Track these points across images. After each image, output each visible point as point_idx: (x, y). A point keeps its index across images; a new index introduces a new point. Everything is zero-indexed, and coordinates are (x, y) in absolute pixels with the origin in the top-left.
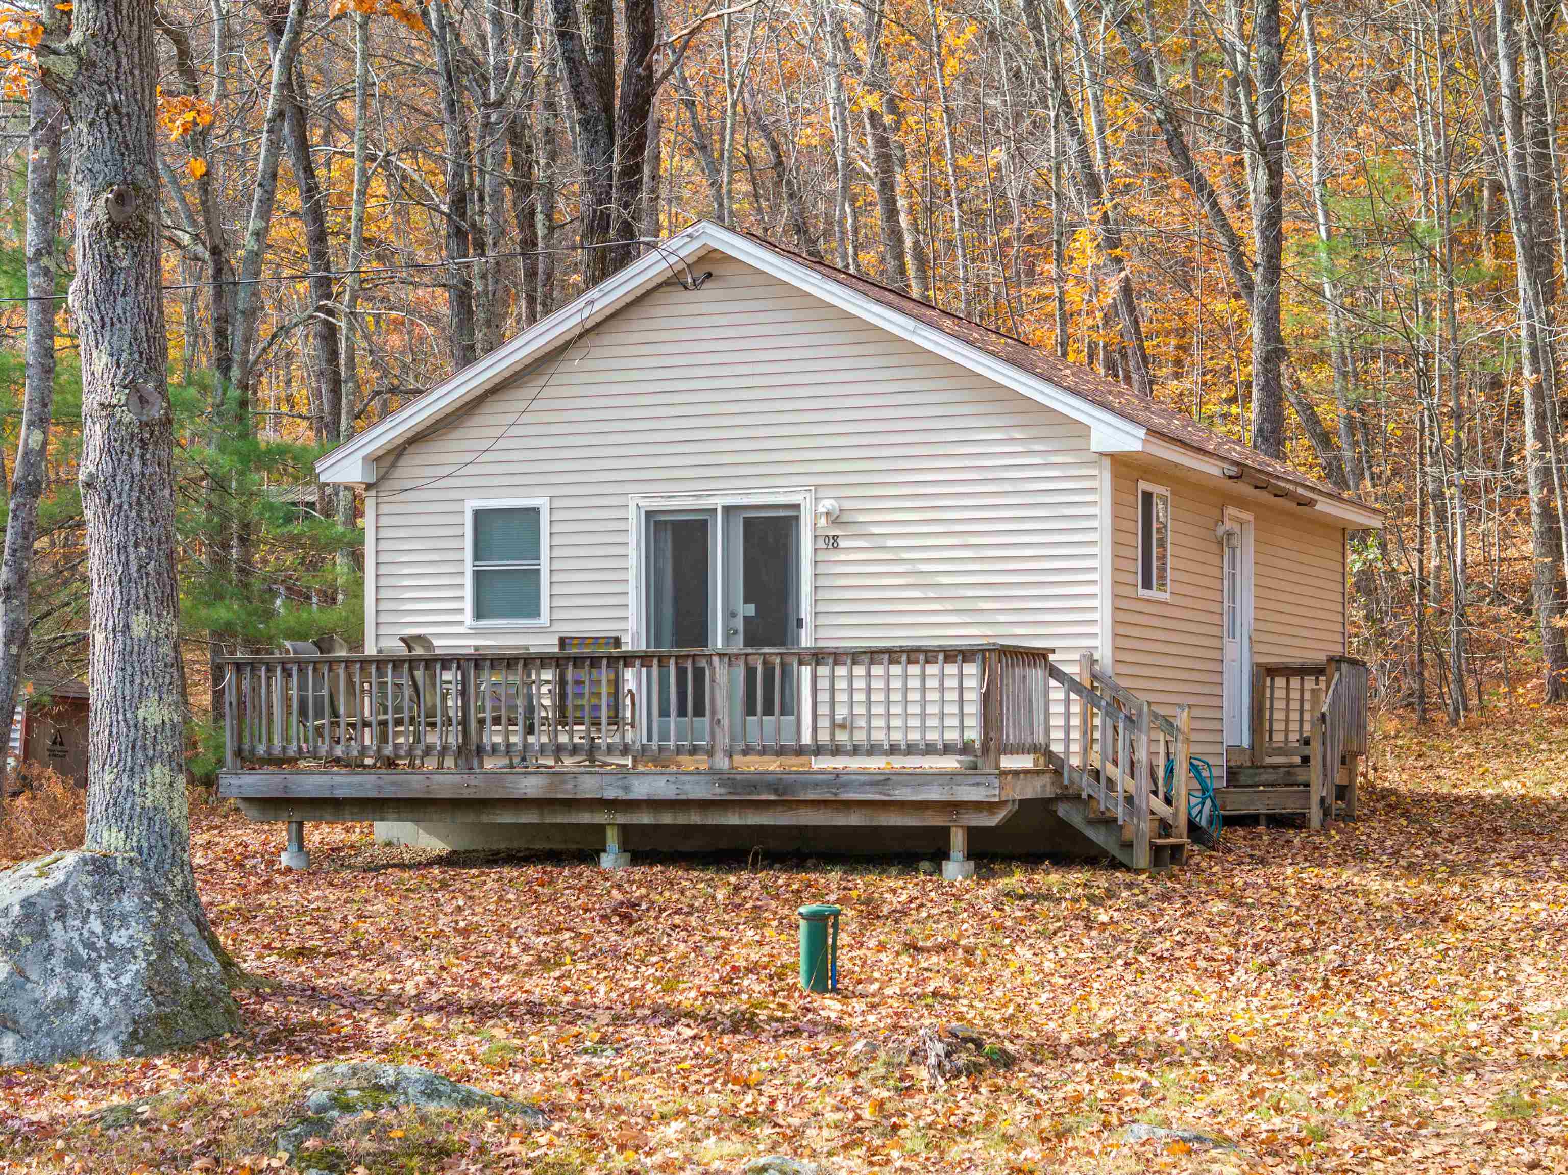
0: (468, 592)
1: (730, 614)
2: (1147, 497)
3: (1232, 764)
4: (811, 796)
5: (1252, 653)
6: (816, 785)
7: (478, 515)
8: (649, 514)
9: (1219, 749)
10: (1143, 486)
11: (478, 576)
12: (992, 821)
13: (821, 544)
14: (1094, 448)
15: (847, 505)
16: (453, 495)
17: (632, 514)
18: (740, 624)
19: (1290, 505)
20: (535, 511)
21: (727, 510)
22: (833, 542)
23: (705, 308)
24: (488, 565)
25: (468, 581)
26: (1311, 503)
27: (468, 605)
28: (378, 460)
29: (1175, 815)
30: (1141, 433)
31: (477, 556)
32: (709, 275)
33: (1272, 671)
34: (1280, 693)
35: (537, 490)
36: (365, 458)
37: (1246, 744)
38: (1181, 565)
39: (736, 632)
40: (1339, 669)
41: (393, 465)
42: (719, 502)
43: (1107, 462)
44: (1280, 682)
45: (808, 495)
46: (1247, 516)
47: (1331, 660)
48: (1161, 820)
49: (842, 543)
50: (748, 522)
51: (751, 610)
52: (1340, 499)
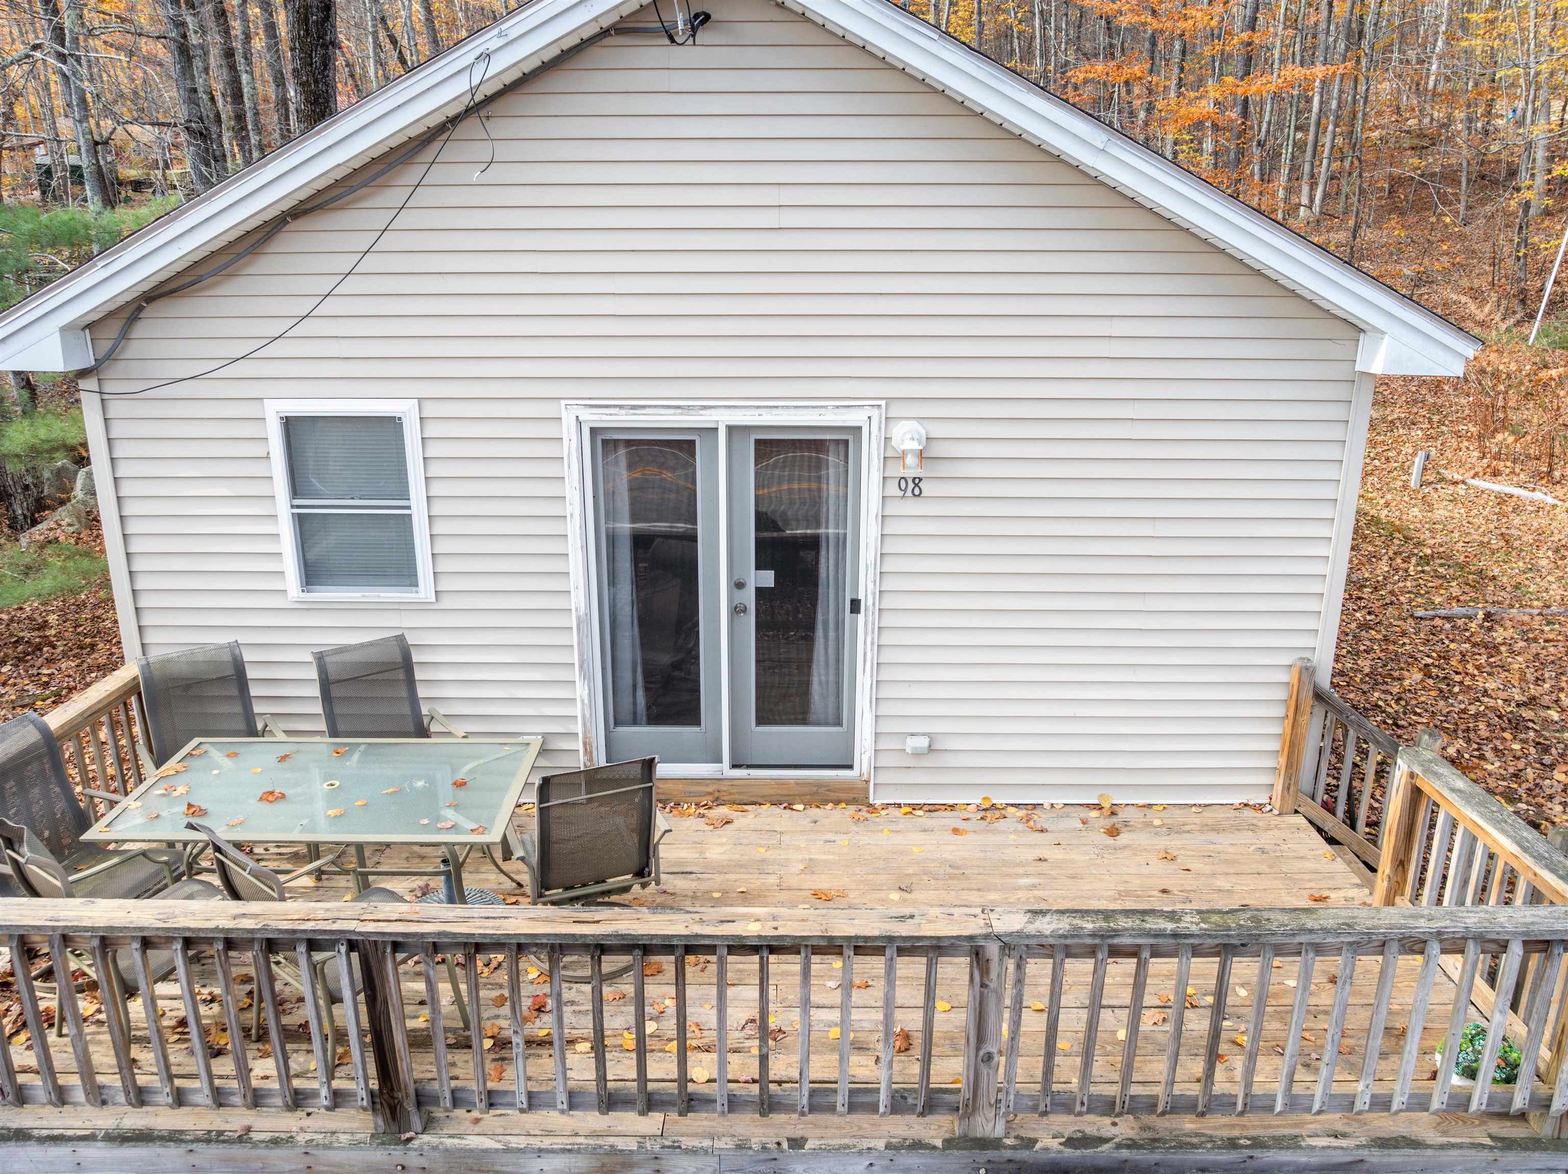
0: (284, 545)
1: (733, 585)
7: (291, 425)
8: (594, 431)
11: (301, 521)
13: (893, 489)
15: (938, 430)
16: (239, 390)
17: (567, 431)
18: (749, 598)
20: (393, 424)
21: (731, 429)
22: (913, 488)
24: (316, 506)
25: (285, 530)
27: (289, 565)
28: (90, 330)
31: (297, 491)
35: (394, 388)
36: (66, 328)
41: (124, 335)
42: (723, 419)
45: (875, 413)
49: (930, 490)
50: (763, 449)
51: (768, 578)
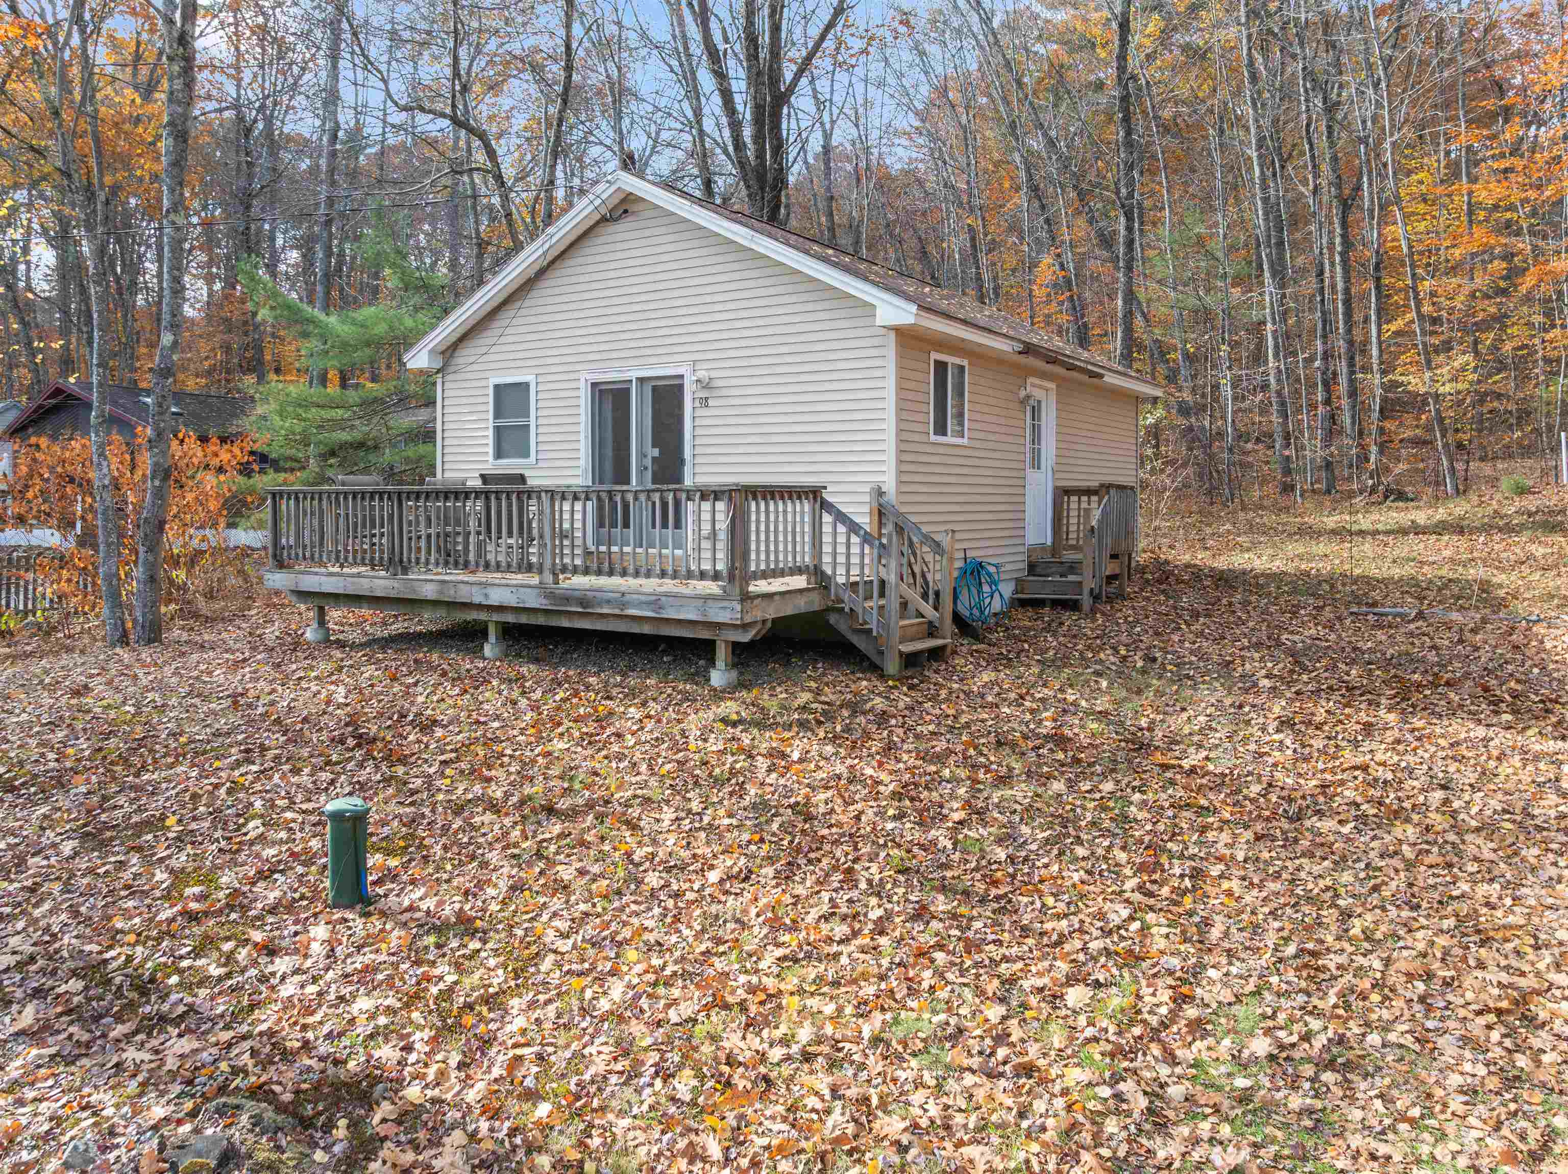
0: (490, 441)
1: (642, 455)
2: (941, 367)
3: (1033, 559)
4: (605, 611)
5: (1055, 479)
6: (608, 602)
7: (497, 387)
8: (594, 385)
9: (1021, 549)
10: (935, 356)
11: (498, 430)
12: (745, 637)
13: (697, 404)
14: (878, 322)
15: (713, 374)
16: (482, 375)
17: (582, 384)
18: (648, 462)
19: (1085, 378)
20: (527, 385)
21: (641, 380)
22: (705, 402)
23: (627, 236)
24: (502, 422)
25: (490, 433)
26: (1101, 376)
27: (490, 450)
28: (443, 353)
29: (941, 619)
30: (914, 308)
31: (498, 415)
32: (626, 211)
33: (1068, 492)
34: (1074, 506)
35: (525, 371)
36: (431, 352)
37: (1049, 543)
38: (978, 417)
39: (646, 468)
40: (1108, 493)
41: (451, 356)
42: (633, 375)
43: (892, 335)
44: (1074, 498)
45: (688, 368)
46: (1052, 386)
47: (1102, 486)
48: (930, 623)
49: (711, 403)
50: (655, 389)
51: (656, 452)
52: (1125, 375)
